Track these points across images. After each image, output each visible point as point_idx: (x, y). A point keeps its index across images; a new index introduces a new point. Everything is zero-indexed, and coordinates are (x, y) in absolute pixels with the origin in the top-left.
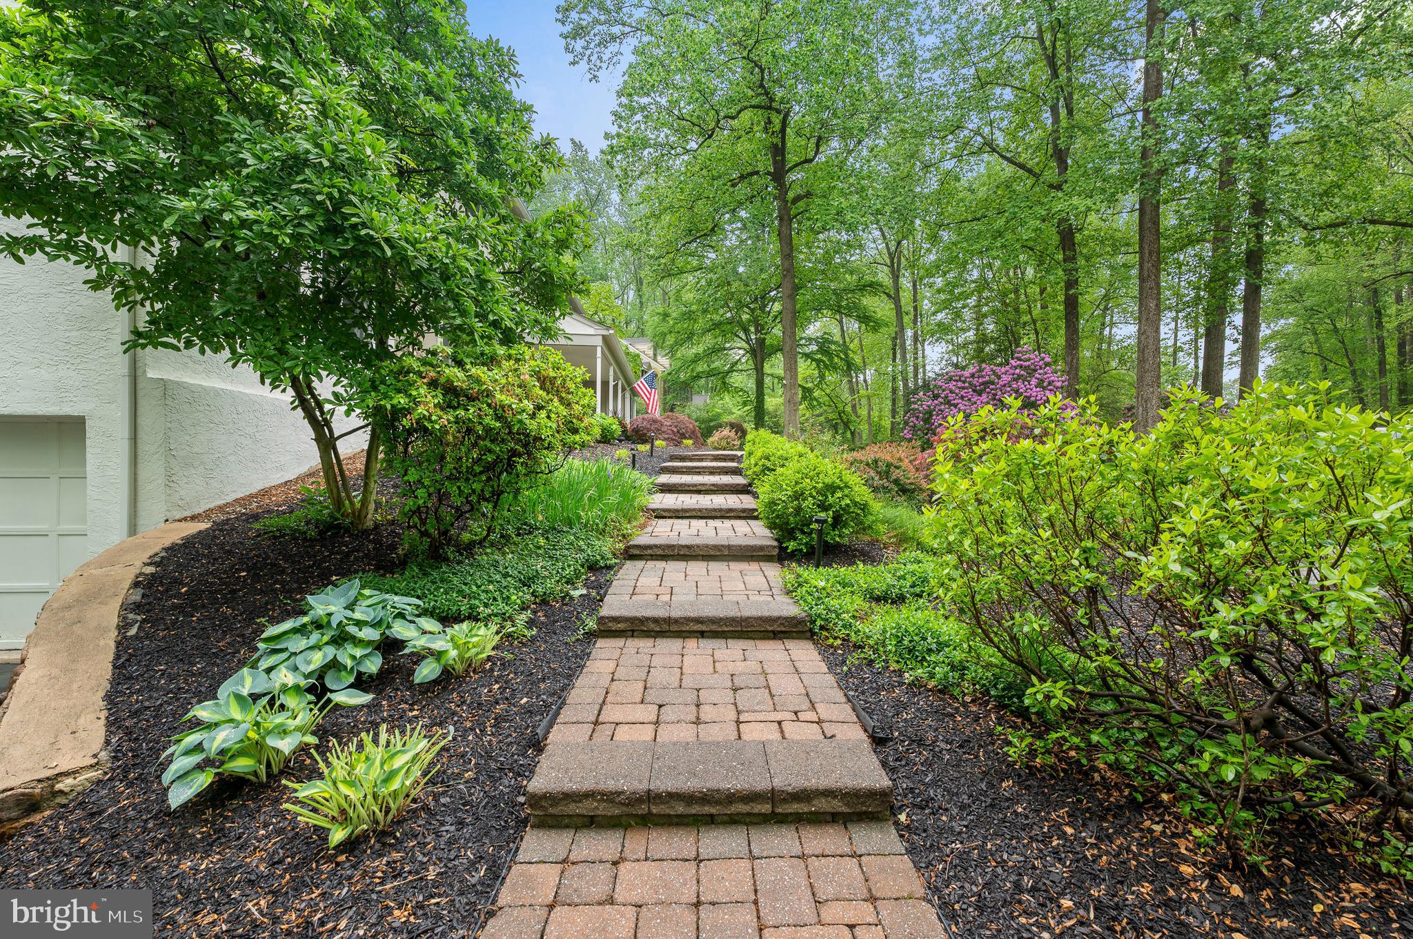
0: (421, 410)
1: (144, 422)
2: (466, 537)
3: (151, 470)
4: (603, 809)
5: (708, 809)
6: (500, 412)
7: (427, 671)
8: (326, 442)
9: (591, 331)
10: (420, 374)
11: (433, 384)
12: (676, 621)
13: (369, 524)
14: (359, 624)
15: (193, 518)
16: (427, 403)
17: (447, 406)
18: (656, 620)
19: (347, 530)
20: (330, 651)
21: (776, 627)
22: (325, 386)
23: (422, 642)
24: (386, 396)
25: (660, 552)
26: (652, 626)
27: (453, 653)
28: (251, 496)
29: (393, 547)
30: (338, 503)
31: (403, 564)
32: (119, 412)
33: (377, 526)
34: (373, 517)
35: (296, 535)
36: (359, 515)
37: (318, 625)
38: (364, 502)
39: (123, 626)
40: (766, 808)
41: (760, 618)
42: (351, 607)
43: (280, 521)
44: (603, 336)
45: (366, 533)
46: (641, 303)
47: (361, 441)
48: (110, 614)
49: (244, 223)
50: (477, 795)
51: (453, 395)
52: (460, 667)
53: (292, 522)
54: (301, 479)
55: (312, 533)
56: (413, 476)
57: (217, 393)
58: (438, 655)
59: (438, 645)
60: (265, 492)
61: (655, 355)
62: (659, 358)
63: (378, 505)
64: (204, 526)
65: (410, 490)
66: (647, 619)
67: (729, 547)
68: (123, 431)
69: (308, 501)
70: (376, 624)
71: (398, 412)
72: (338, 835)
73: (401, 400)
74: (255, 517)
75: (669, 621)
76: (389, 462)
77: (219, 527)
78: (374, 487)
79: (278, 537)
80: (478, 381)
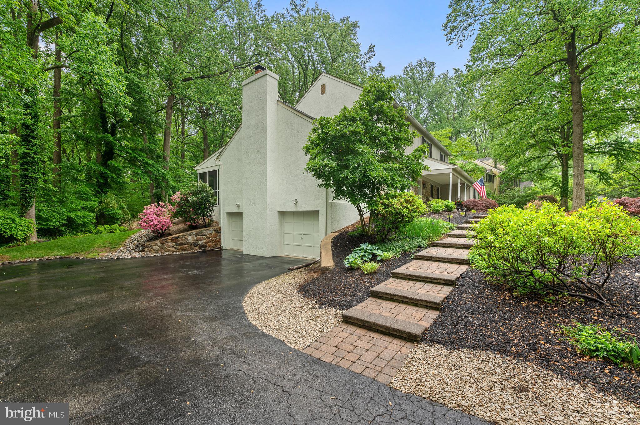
0: (379, 210)
1: (328, 211)
2: (390, 238)
3: (329, 221)
4: (402, 276)
5: (419, 279)
6: (395, 209)
7: (379, 258)
8: (361, 215)
9: (448, 167)
10: (380, 202)
11: (382, 204)
12: (433, 257)
13: (370, 234)
14: (368, 250)
15: (336, 232)
16: (381, 207)
17: (385, 208)
18: (428, 257)
19: (365, 236)
20: (364, 253)
21: (459, 261)
22: (363, 205)
23: (378, 254)
24: (373, 207)
25: (442, 245)
26: (427, 258)
27: (383, 256)
28: (345, 228)
29: (374, 239)
30: (363, 229)
31: (377, 242)
32: (324, 210)
33: (371, 235)
34: (371, 233)
35: (355, 236)
36: (368, 232)
37: (361, 249)
38: (369, 229)
39: (332, 249)
40: (430, 280)
41: (455, 259)
42: (367, 247)
43: (352, 233)
44: (453, 169)
45: (369, 236)
46: (492, 137)
47: (368, 214)
48: (329, 247)
49: (351, 178)
50: (385, 273)
51: (386, 206)
52: (385, 259)
53: (355, 233)
54: (355, 224)
55: (358, 235)
56: (378, 223)
57: (339, 204)
58: (381, 256)
59: (381, 254)
60: (347, 227)
61: (496, 165)
62: (498, 166)
63: (372, 230)
64: (338, 234)
65: (377, 226)
66: (426, 256)
67: (463, 245)
68: (325, 214)
69: (358, 229)
70: (371, 250)
71: (375, 210)
72: (366, 272)
73: (376, 208)
74: (347, 232)
75: (431, 257)
76: (374, 220)
77: (341, 234)
78: (371, 225)
79: (352, 236)
80: (391, 202)
